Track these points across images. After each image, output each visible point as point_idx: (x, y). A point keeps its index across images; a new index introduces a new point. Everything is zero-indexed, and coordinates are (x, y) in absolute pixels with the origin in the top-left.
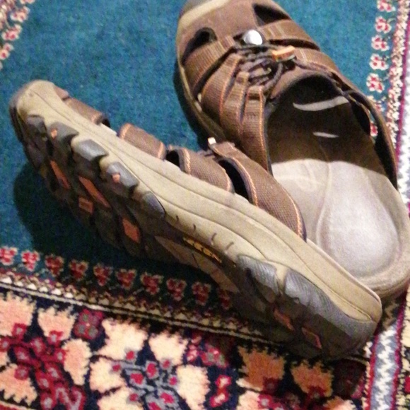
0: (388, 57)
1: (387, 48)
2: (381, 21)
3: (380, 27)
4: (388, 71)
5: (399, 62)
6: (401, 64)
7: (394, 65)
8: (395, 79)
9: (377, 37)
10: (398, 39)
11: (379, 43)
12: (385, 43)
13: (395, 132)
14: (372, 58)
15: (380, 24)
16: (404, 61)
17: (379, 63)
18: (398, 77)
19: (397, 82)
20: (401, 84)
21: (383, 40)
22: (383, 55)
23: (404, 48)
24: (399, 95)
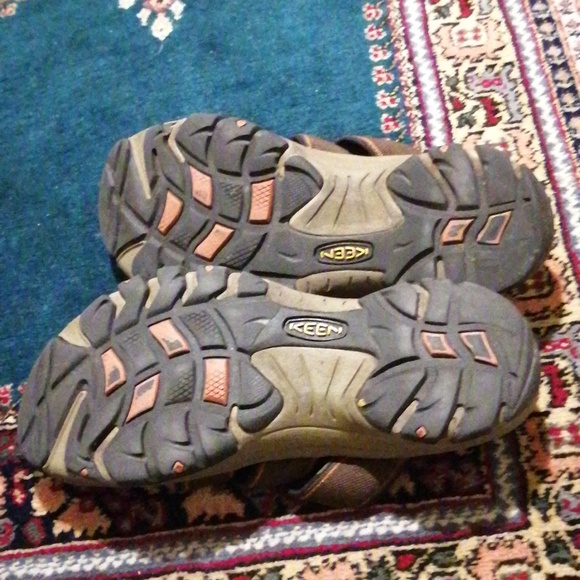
0: (388, 44)
1: (384, 34)
2: (369, 8)
3: (370, 15)
4: (392, 58)
5: (402, 45)
6: (405, 46)
7: (397, 50)
8: (402, 64)
9: (369, 26)
10: (393, 21)
11: (374, 32)
12: (381, 30)
13: (420, 118)
14: (371, 50)
15: (369, 12)
16: (408, 42)
17: (380, 53)
18: (405, 61)
19: (406, 66)
20: (411, 67)
21: (377, 28)
22: (382, 43)
23: (403, 28)
24: (412, 79)
